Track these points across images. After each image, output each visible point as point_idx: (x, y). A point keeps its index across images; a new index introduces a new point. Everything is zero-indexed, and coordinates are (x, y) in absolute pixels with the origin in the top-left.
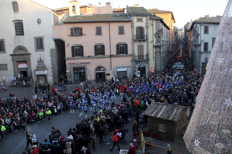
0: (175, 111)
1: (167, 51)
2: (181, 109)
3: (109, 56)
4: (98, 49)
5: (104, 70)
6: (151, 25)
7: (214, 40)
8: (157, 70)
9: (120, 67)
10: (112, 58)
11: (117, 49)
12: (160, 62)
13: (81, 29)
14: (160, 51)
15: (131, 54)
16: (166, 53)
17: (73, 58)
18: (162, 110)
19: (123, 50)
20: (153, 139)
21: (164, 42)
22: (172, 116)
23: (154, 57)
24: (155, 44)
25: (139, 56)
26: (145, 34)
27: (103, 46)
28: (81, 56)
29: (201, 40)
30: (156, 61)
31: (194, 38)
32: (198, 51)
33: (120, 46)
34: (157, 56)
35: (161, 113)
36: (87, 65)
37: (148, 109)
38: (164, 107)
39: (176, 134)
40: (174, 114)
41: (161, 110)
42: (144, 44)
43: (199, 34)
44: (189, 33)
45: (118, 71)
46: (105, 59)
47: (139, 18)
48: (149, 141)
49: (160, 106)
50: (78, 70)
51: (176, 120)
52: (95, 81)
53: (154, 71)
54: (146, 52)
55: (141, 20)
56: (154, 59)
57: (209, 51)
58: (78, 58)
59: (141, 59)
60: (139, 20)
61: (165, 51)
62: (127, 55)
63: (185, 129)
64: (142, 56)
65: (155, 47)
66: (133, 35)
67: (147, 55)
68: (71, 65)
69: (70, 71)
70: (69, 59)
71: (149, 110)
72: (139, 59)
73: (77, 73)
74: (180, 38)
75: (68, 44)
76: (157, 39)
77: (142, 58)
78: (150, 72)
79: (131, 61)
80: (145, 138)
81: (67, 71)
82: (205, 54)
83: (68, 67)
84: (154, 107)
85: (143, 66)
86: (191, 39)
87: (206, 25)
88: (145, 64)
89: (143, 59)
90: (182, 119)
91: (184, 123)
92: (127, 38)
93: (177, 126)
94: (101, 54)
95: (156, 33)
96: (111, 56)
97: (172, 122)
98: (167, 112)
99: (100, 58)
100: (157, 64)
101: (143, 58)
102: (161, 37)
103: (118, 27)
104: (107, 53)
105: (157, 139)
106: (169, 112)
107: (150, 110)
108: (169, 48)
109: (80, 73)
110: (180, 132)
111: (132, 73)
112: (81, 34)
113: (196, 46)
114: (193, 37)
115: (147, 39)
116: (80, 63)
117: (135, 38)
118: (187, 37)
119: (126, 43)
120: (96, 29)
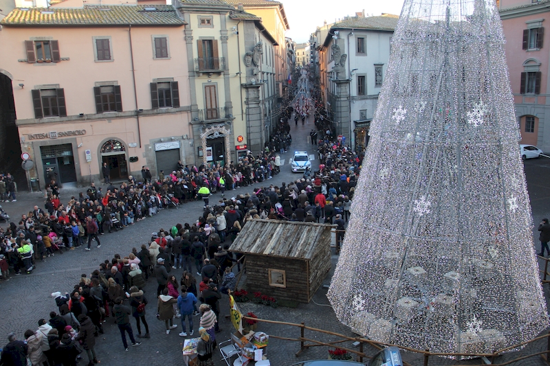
0: (304, 235)
1: (273, 96)
2: (317, 231)
3: (133, 114)
4: (105, 96)
5: (122, 150)
6: (232, 35)
7: (378, 68)
8: (252, 143)
9: (162, 140)
10: (141, 119)
11: (153, 96)
12: (257, 123)
13: (55, 44)
14: (256, 96)
15: (188, 107)
16: (271, 102)
17: (37, 121)
18: (274, 235)
19: (166, 97)
20: (259, 306)
21: (265, 74)
22: (299, 249)
23: (244, 111)
24: (244, 82)
25: (207, 110)
26: (220, 56)
27: (117, 89)
28: (61, 116)
29: (351, 70)
30: (248, 121)
31: (335, 64)
32: (345, 94)
33: (159, 87)
34: (250, 110)
35: (272, 243)
36: (78, 138)
37: (240, 237)
38: (278, 229)
39: (311, 290)
40: (302, 242)
41: (272, 235)
42: (219, 81)
43: (344, 56)
44: (321, 52)
45: (157, 149)
46: (123, 120)
47: (203, 18)
48: (249, 312)
49: (269, 227)
50: (54, 153)
51: (307, 256)
52: (100, 178)
53: (245, 145)
54: (224, 101)
55: (209, 22)
56: (244, 116)
57: (368, 94)
58: (53, 120)
59: (212, 118)
60: (203, 21)
61: (269, 97)
62: (177, 109)
63: (328, 275)
64: (214, 111)
65: (246, 87)
66: (190, 59)
67: (226, 109)
68: (34, 141)
69: (33, 157)
70: (27, 124)
71: (243, 240)
72: (207, 118)
73: (52, 161)
74: (301, 64)
75: (22, 86)
76: (250, 68)
77: (214, 116)
78: (237, 148)
79: (187, 123)
80: (239, 306)
81: (25, 157)
82: (360, 101)
83: (26, 146)
84: (255, 231)
85: (218, 135)
86: (326, 67)
87: (361, 35)
88: (223, 130)
89: (217, 118)
90: (321, 252)
91: (325, 262)
92: (177, 67)
93: (311, 271)
94: (113, 109)
95: (247, 55)
96: (138, 113)
97: (301, 263)
98: (286, 239)
99: (110, 118)
100: (252, 129)
101: (218, 116)
102: (259, 64)
103: (154, 39)
104: (128, 104)
105: (268, 305)
106: (290, 240)
107: (245, 237)
108: (278, 90)
109: (61, 160)
110: (318, 283)
111: (192, 152)
112: (56, 58)
113: (339, 83)
114: (331, 61)
115: (225, 67)
116: (59, 134)
117: (195, 66)
118: (318, 63)
119: (175, 80)
120: (95, 44)
